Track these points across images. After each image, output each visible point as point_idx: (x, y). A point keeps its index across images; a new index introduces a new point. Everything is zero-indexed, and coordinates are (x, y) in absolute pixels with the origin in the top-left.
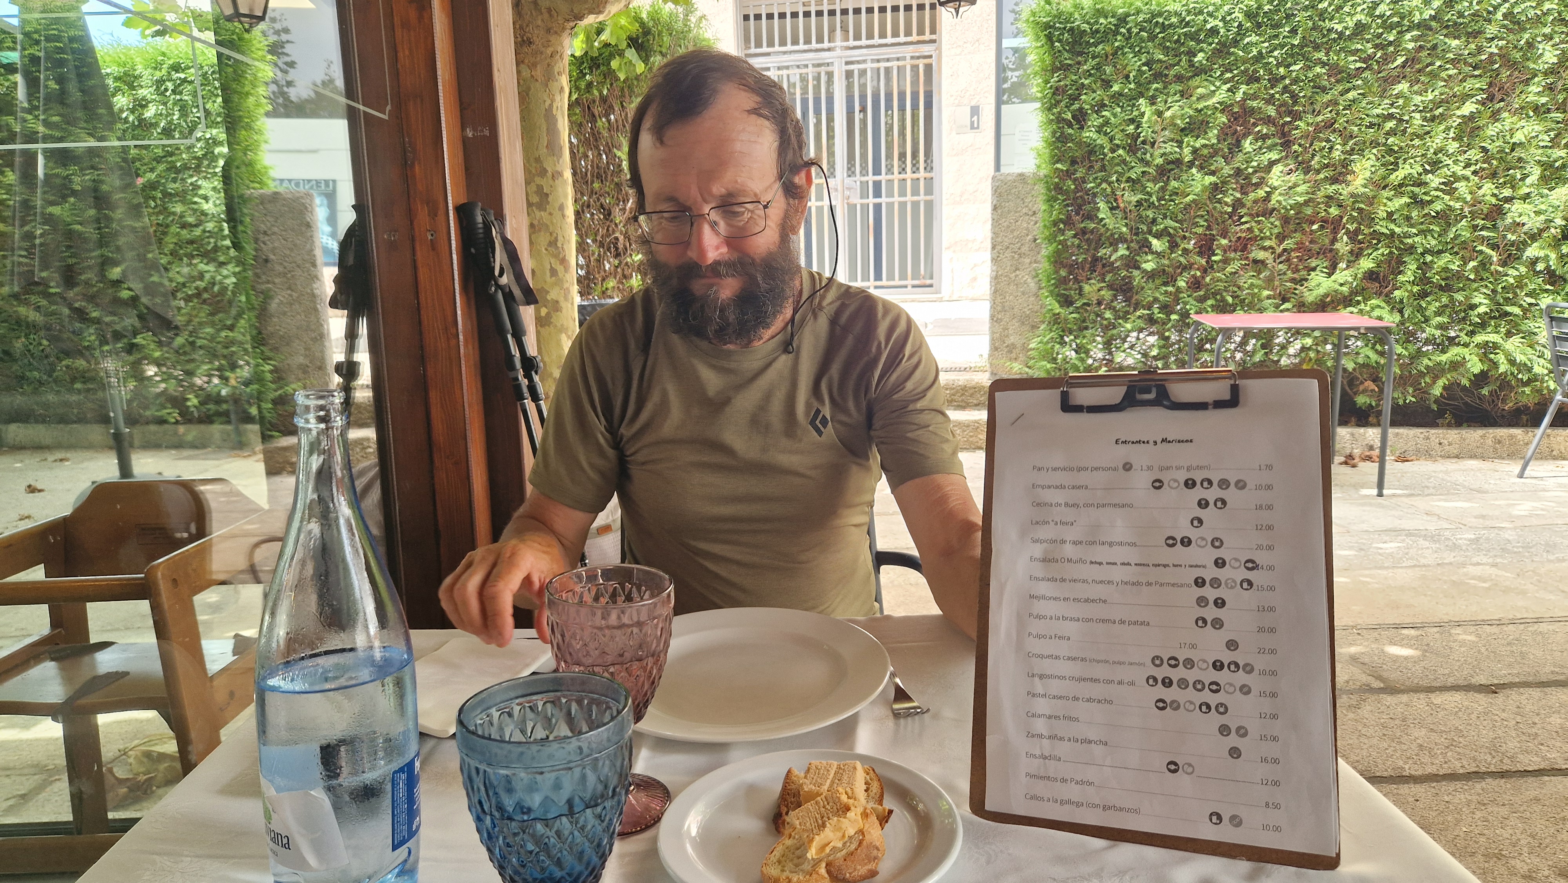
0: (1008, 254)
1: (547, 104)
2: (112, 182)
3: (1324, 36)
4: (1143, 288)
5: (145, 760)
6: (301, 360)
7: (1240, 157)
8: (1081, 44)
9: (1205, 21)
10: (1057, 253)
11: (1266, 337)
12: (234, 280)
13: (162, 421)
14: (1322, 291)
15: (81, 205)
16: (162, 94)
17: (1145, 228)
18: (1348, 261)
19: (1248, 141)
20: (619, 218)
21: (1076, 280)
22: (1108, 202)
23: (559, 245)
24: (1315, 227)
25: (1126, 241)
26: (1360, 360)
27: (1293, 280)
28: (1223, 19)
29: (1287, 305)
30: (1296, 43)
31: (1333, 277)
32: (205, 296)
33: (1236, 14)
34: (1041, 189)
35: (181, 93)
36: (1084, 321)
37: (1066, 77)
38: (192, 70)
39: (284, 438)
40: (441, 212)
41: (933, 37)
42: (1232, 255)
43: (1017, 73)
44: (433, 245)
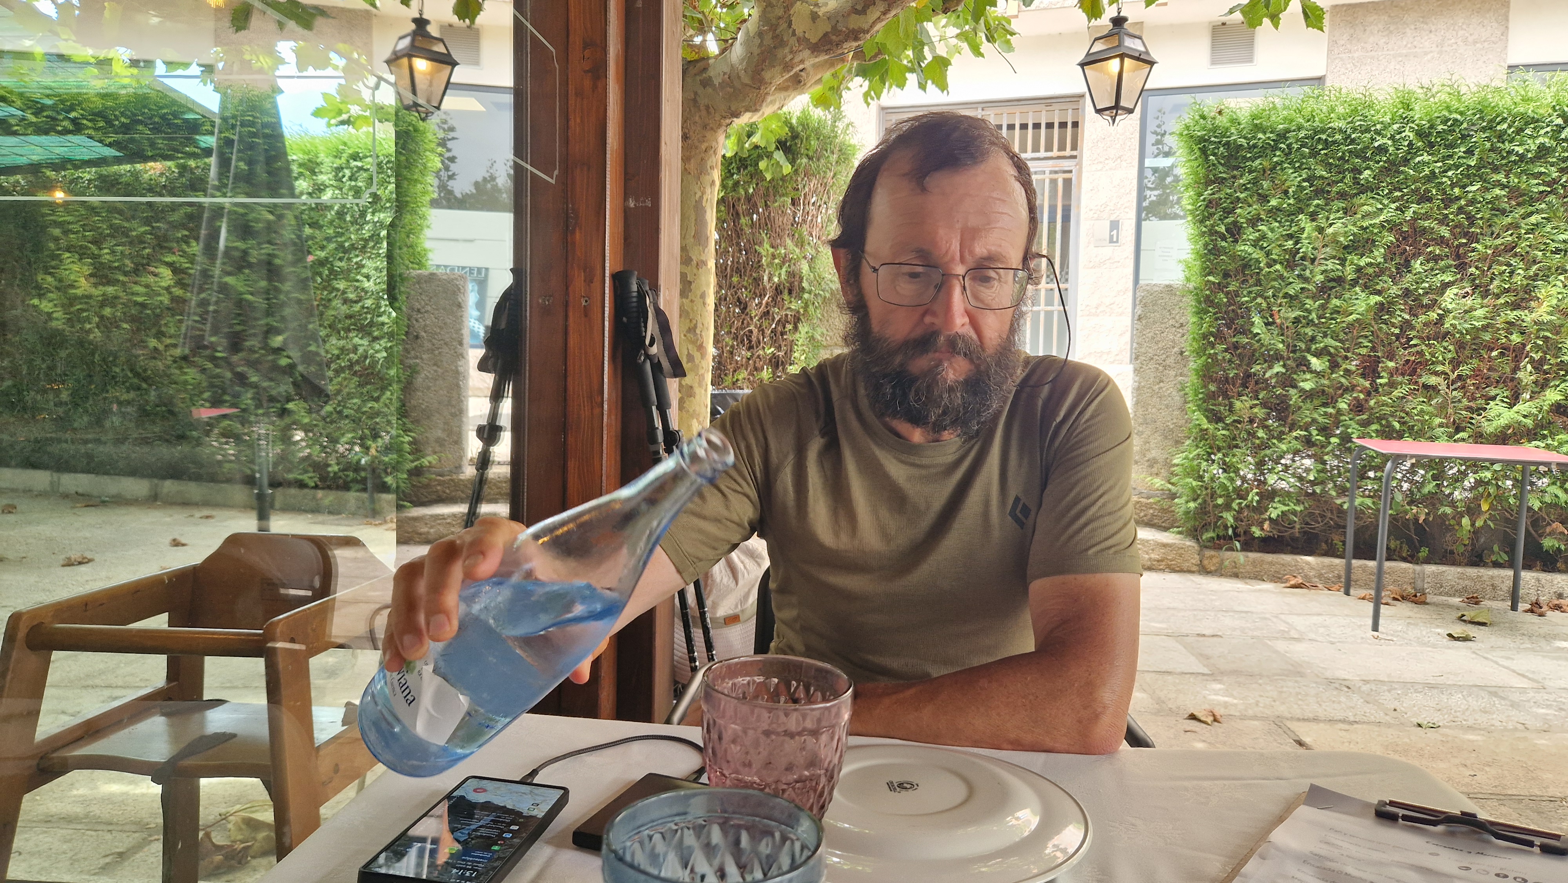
0: (1152, 365)
1: (697, 196)
2: (284, 258)
3: (1503, 158)
4: (1300, 408)
5: (243, 827)
6: (440, 433)
7: (1409, 277)
8: (1236, 159)
9: (1373, 139)
10: (1206, 367)
11: (1437, 466)
12: (385, 354)
13: (302, 485)
14: (1503, 422)
15: (254, 277)
16: (340, 180)
17: (1303, 346)
18: (1532, 392)
19: (1419, 262)
20: (755, 311)
21: (1226, 396)
22: (1263, 317)
23: (698, 331)
24: (1494, 353)
25: (1282, 358)
26: (1548, 499)
27: (1469, 409)
28: (1392, 138)
29: (1461, 435)
30: (1473, 164)
31: (1515, 408)
32: (357, 368)
33: (1407, 133)
34: (1190, 302)
35: (356, 180)
36: (1234, 439)
37: (1220, 190)
38: (369, 160)
39: (416, 509)
40: (597, 278)
41: (1074, 153)
42: (1400, 379)
43: (1156, 193)
44: (586, 312)
